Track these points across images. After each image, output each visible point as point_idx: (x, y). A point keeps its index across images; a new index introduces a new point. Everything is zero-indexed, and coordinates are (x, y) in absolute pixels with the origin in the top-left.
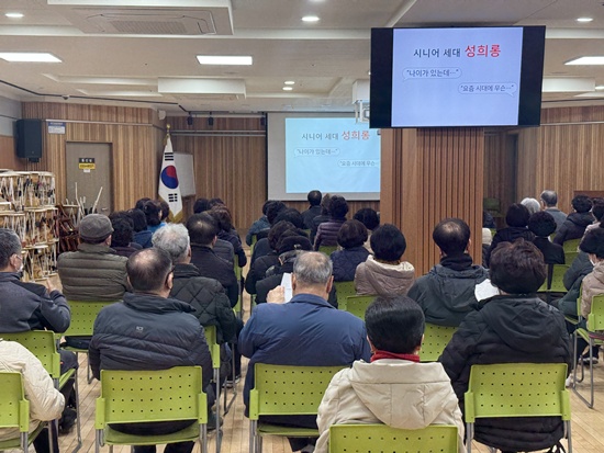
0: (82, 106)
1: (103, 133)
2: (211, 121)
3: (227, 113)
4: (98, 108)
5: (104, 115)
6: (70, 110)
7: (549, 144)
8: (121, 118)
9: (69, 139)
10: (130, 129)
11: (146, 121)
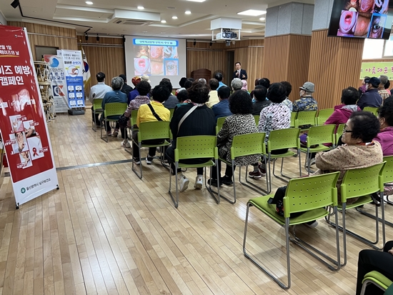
0: (42, 25)
1: (53, 42)
3: (105, 34)
4: (50, 27)
5: (53, 31)
6: (36, 27)
8: (62, 34)
9: (37, 44)
10: (67, 40)
11: (74, 36)
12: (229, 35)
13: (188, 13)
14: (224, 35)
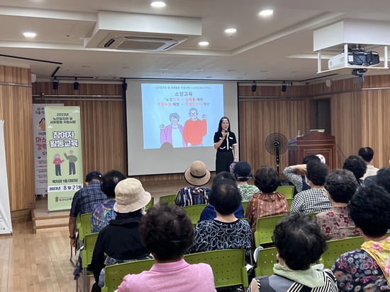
2: (76, 86)
7: (373, 106)
10: (10, 89)
11: (25, 82)
12: (363, 58)
13: (266, 13)
14: (351, 59)
